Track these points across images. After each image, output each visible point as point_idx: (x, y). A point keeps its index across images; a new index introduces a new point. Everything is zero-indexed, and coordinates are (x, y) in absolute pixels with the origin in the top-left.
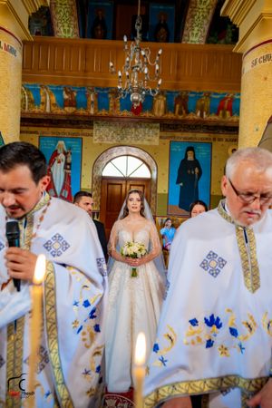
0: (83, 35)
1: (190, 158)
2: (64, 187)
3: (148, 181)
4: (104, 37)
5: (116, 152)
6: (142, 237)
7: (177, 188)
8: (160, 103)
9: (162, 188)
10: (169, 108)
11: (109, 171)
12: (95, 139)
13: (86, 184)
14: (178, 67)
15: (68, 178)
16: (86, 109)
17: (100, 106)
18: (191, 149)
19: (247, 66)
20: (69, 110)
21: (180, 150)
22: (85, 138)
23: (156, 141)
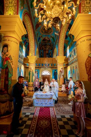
0: (39, 57)
1: (55, 72)
2: (37, 77)
3: (49, 75)
4: (42, 57)
5: (44, 71)
6: (47, 83)
7: (54, 76)
8: (50, 65)
9: (51, 76)
10: (52, 65)
11: (43, 74)
12: (41, 70)
13: (40, 76)
14: (52, 61)
15: (37, 75)
16: (40, 66)
17: (42, 66)
18: (55, 70)
19: (58, 65)
20: (38, 66)
21: (54, 71)
22: (40, 70)
23: (50, 70)
